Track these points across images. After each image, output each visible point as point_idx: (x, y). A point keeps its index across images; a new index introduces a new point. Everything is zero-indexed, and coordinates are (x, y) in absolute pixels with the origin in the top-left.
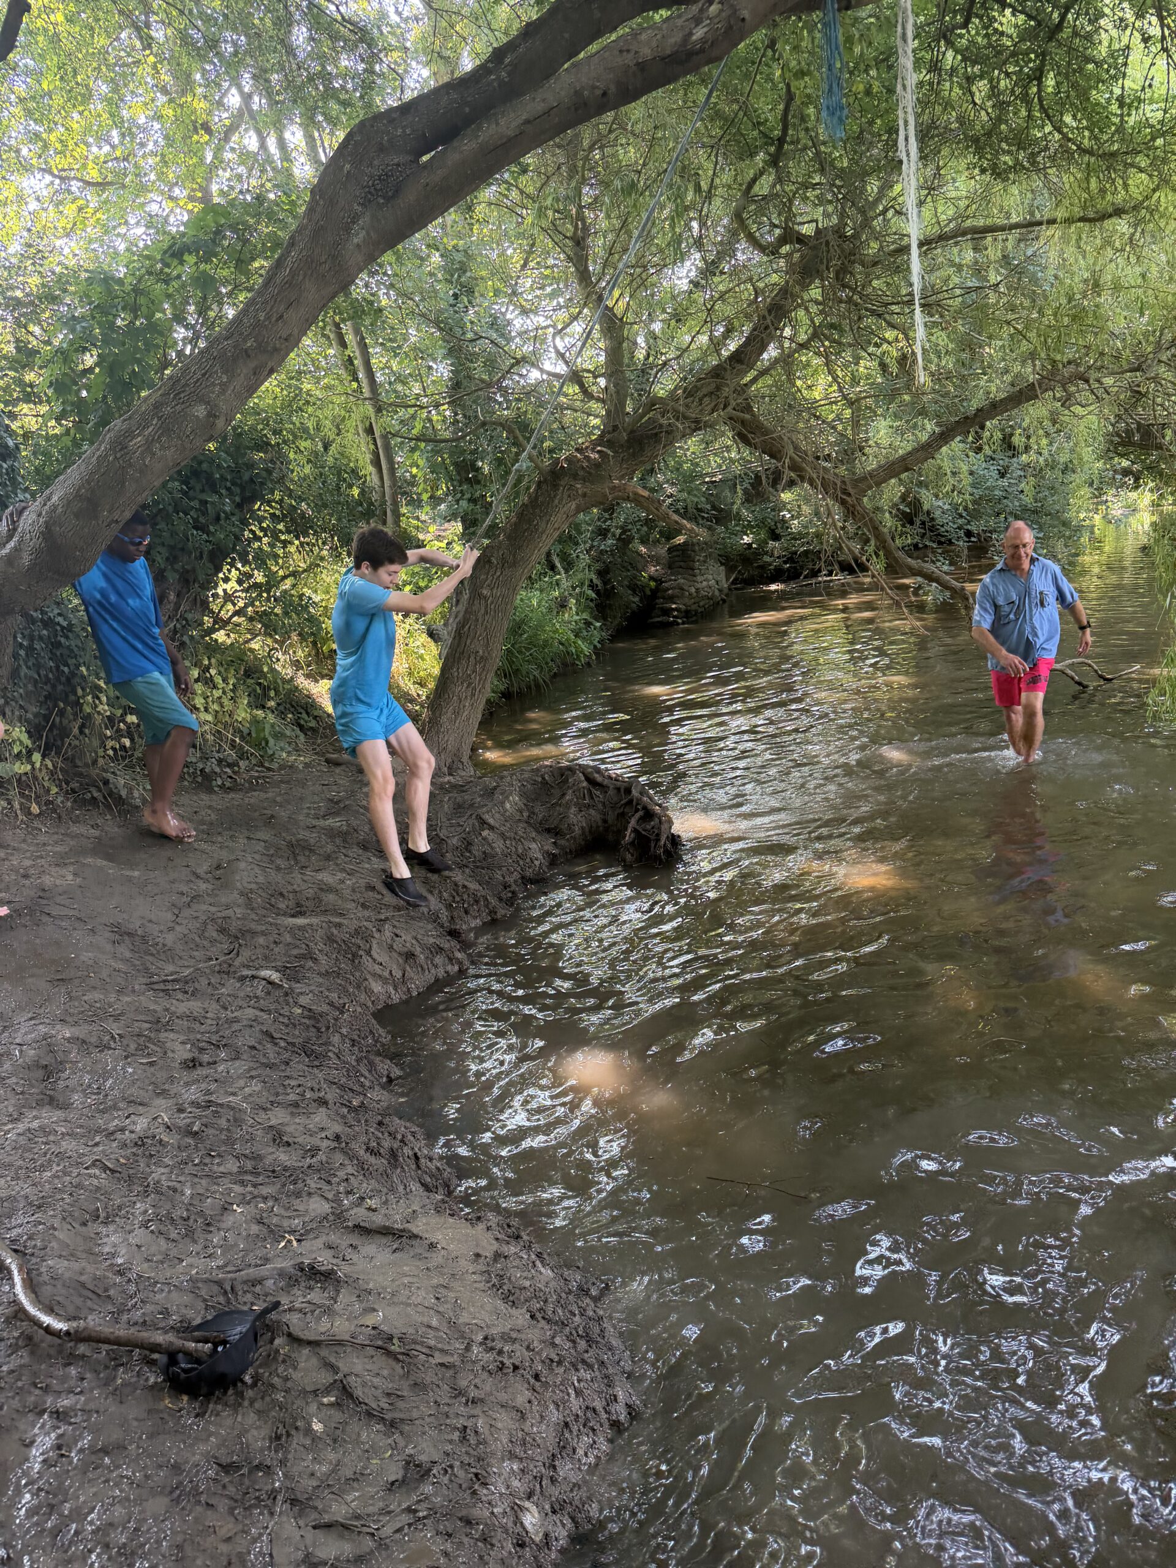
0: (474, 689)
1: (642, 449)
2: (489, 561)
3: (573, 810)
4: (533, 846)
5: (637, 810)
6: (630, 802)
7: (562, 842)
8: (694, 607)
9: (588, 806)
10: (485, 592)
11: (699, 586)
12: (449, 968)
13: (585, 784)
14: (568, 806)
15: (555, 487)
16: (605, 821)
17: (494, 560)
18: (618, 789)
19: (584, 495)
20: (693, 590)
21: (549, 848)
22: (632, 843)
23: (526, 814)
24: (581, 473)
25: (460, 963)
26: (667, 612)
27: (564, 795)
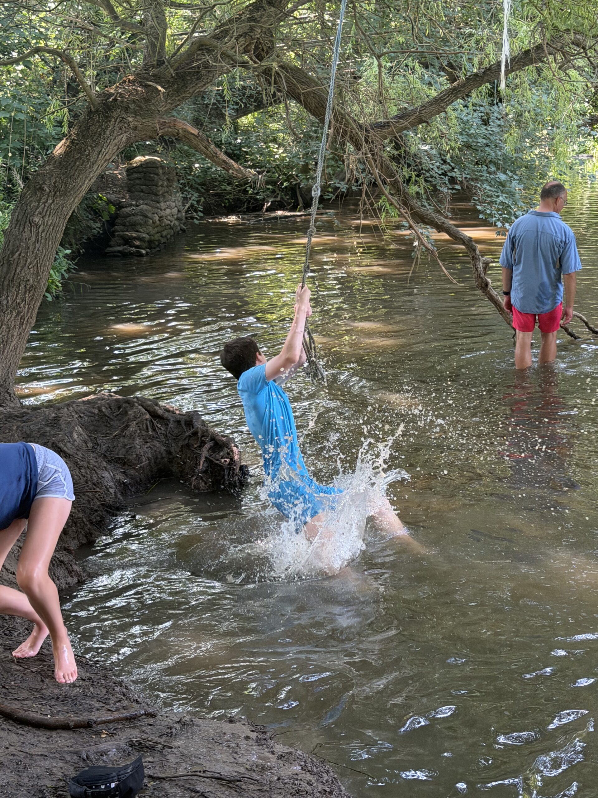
0: (23, 318)
1: (185, 86)
2: (42, 189)
3: (138, 441)
4: (106, 474)
5: (203, 443)
6: (195, 434)
7: (132, 472)
8: (157, 237)
9: (153, 438)
10: (36, 219)
11: (162, 213)
12: (69, 579)
13: (148, 416)
14: (132, 437)
15: (107, 118)
16: (169, 453)
17: (46, 188)
18: (178, 422)
19: (135, 128)
20: (157, 218)
21: (119, 477)
22: (205, 472)
23: (90, 445)
24: (132, 106)
25: (79, 575)
26: (127, 241)
27: (128, 426)
